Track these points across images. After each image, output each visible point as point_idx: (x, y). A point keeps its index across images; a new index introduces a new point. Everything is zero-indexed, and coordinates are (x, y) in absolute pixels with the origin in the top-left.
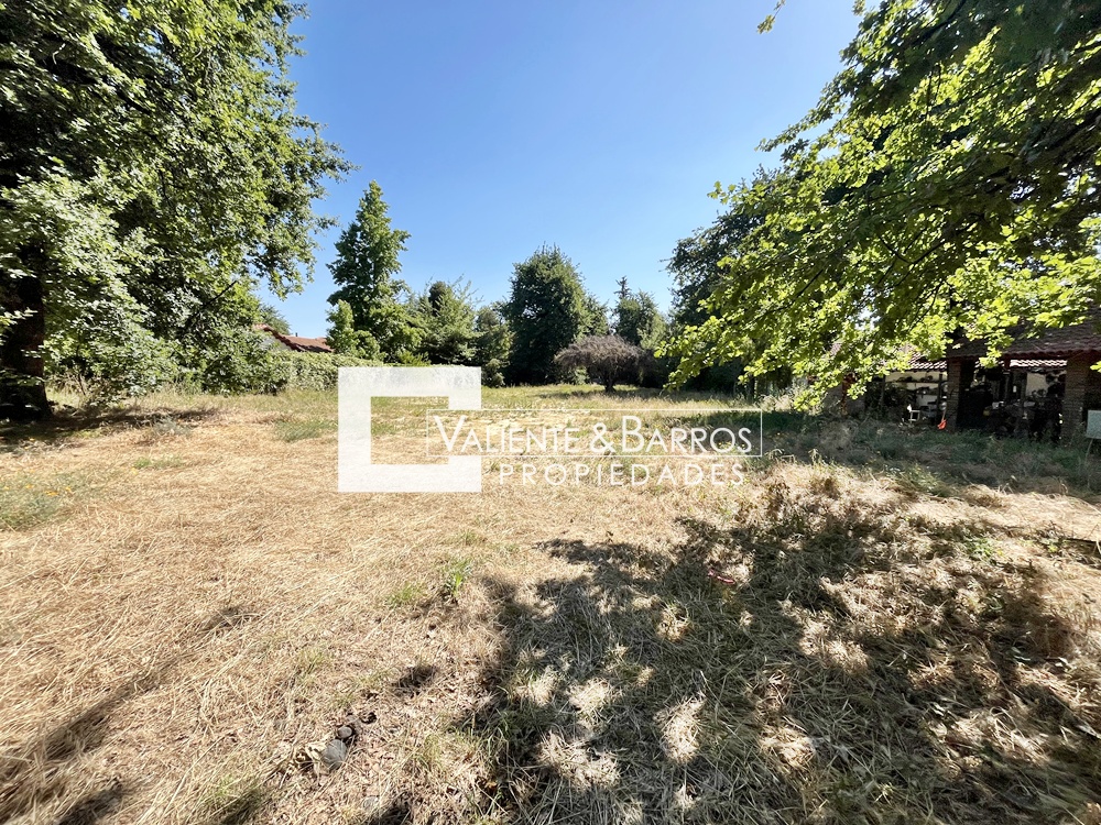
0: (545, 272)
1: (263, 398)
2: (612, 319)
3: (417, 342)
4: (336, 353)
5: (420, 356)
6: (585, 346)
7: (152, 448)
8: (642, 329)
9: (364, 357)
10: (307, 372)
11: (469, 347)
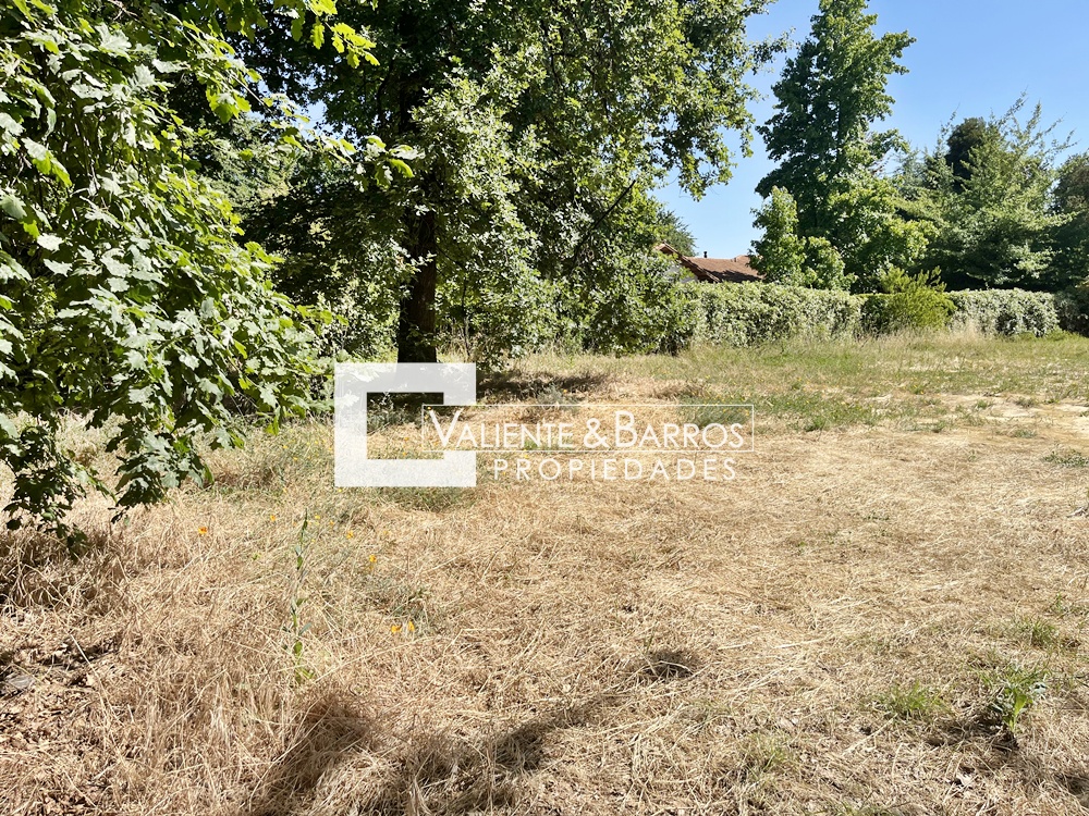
1: (659, 359)
3: (917, 248)
4: (766, 282)
5: (923, 277)
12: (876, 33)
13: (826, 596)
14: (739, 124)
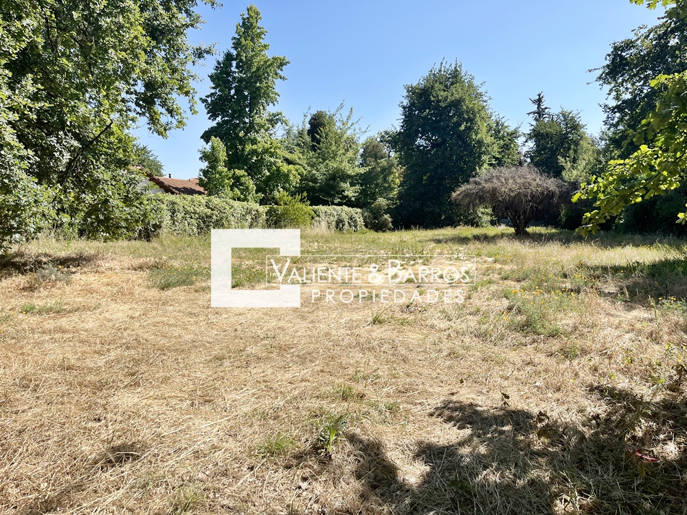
0: (442, 93)
1: (137, 244)
2: (525, 146)
3: (295, 180)
4: (209, 195)
5: (298, 197)
6: (488, 181)
7: (36, 294)
8: (564, 157)
9: (239, 199)
10: (180, 216)
11: (352, 185)
12: (269, 54)
13: (236, 389)
14: (187, 93)
